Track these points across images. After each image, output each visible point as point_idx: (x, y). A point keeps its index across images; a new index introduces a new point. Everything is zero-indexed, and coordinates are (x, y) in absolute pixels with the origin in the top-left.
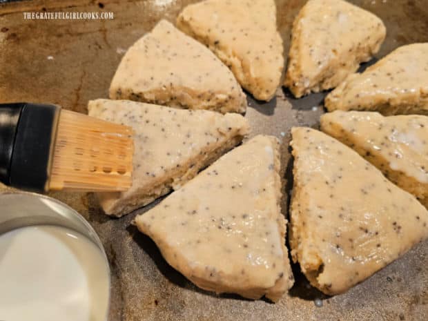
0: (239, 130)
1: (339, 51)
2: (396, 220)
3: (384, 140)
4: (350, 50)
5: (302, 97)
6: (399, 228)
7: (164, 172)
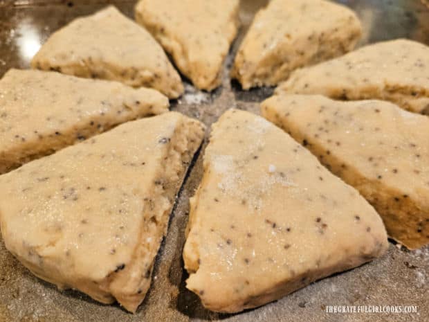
0: (151, 107)
1: (295, 35)
2: (321, 215)
3: (324, 125)
4: (310, 38)
5: (252, 89)
6: (325, 226)
7: (37, 137)
